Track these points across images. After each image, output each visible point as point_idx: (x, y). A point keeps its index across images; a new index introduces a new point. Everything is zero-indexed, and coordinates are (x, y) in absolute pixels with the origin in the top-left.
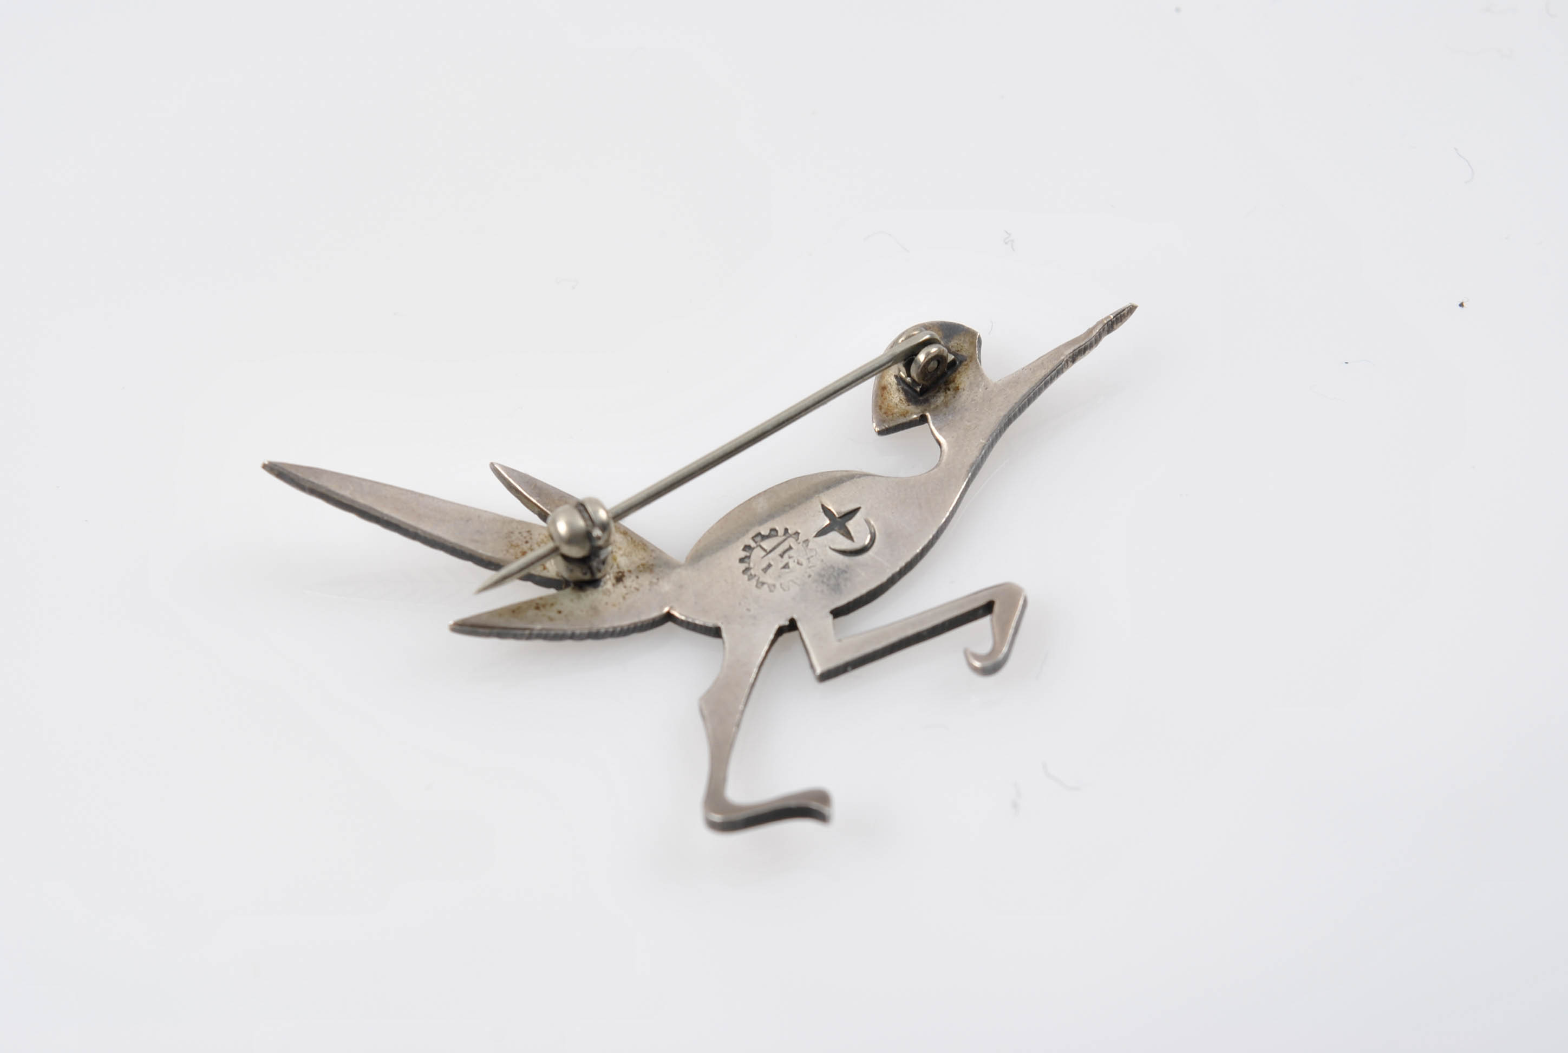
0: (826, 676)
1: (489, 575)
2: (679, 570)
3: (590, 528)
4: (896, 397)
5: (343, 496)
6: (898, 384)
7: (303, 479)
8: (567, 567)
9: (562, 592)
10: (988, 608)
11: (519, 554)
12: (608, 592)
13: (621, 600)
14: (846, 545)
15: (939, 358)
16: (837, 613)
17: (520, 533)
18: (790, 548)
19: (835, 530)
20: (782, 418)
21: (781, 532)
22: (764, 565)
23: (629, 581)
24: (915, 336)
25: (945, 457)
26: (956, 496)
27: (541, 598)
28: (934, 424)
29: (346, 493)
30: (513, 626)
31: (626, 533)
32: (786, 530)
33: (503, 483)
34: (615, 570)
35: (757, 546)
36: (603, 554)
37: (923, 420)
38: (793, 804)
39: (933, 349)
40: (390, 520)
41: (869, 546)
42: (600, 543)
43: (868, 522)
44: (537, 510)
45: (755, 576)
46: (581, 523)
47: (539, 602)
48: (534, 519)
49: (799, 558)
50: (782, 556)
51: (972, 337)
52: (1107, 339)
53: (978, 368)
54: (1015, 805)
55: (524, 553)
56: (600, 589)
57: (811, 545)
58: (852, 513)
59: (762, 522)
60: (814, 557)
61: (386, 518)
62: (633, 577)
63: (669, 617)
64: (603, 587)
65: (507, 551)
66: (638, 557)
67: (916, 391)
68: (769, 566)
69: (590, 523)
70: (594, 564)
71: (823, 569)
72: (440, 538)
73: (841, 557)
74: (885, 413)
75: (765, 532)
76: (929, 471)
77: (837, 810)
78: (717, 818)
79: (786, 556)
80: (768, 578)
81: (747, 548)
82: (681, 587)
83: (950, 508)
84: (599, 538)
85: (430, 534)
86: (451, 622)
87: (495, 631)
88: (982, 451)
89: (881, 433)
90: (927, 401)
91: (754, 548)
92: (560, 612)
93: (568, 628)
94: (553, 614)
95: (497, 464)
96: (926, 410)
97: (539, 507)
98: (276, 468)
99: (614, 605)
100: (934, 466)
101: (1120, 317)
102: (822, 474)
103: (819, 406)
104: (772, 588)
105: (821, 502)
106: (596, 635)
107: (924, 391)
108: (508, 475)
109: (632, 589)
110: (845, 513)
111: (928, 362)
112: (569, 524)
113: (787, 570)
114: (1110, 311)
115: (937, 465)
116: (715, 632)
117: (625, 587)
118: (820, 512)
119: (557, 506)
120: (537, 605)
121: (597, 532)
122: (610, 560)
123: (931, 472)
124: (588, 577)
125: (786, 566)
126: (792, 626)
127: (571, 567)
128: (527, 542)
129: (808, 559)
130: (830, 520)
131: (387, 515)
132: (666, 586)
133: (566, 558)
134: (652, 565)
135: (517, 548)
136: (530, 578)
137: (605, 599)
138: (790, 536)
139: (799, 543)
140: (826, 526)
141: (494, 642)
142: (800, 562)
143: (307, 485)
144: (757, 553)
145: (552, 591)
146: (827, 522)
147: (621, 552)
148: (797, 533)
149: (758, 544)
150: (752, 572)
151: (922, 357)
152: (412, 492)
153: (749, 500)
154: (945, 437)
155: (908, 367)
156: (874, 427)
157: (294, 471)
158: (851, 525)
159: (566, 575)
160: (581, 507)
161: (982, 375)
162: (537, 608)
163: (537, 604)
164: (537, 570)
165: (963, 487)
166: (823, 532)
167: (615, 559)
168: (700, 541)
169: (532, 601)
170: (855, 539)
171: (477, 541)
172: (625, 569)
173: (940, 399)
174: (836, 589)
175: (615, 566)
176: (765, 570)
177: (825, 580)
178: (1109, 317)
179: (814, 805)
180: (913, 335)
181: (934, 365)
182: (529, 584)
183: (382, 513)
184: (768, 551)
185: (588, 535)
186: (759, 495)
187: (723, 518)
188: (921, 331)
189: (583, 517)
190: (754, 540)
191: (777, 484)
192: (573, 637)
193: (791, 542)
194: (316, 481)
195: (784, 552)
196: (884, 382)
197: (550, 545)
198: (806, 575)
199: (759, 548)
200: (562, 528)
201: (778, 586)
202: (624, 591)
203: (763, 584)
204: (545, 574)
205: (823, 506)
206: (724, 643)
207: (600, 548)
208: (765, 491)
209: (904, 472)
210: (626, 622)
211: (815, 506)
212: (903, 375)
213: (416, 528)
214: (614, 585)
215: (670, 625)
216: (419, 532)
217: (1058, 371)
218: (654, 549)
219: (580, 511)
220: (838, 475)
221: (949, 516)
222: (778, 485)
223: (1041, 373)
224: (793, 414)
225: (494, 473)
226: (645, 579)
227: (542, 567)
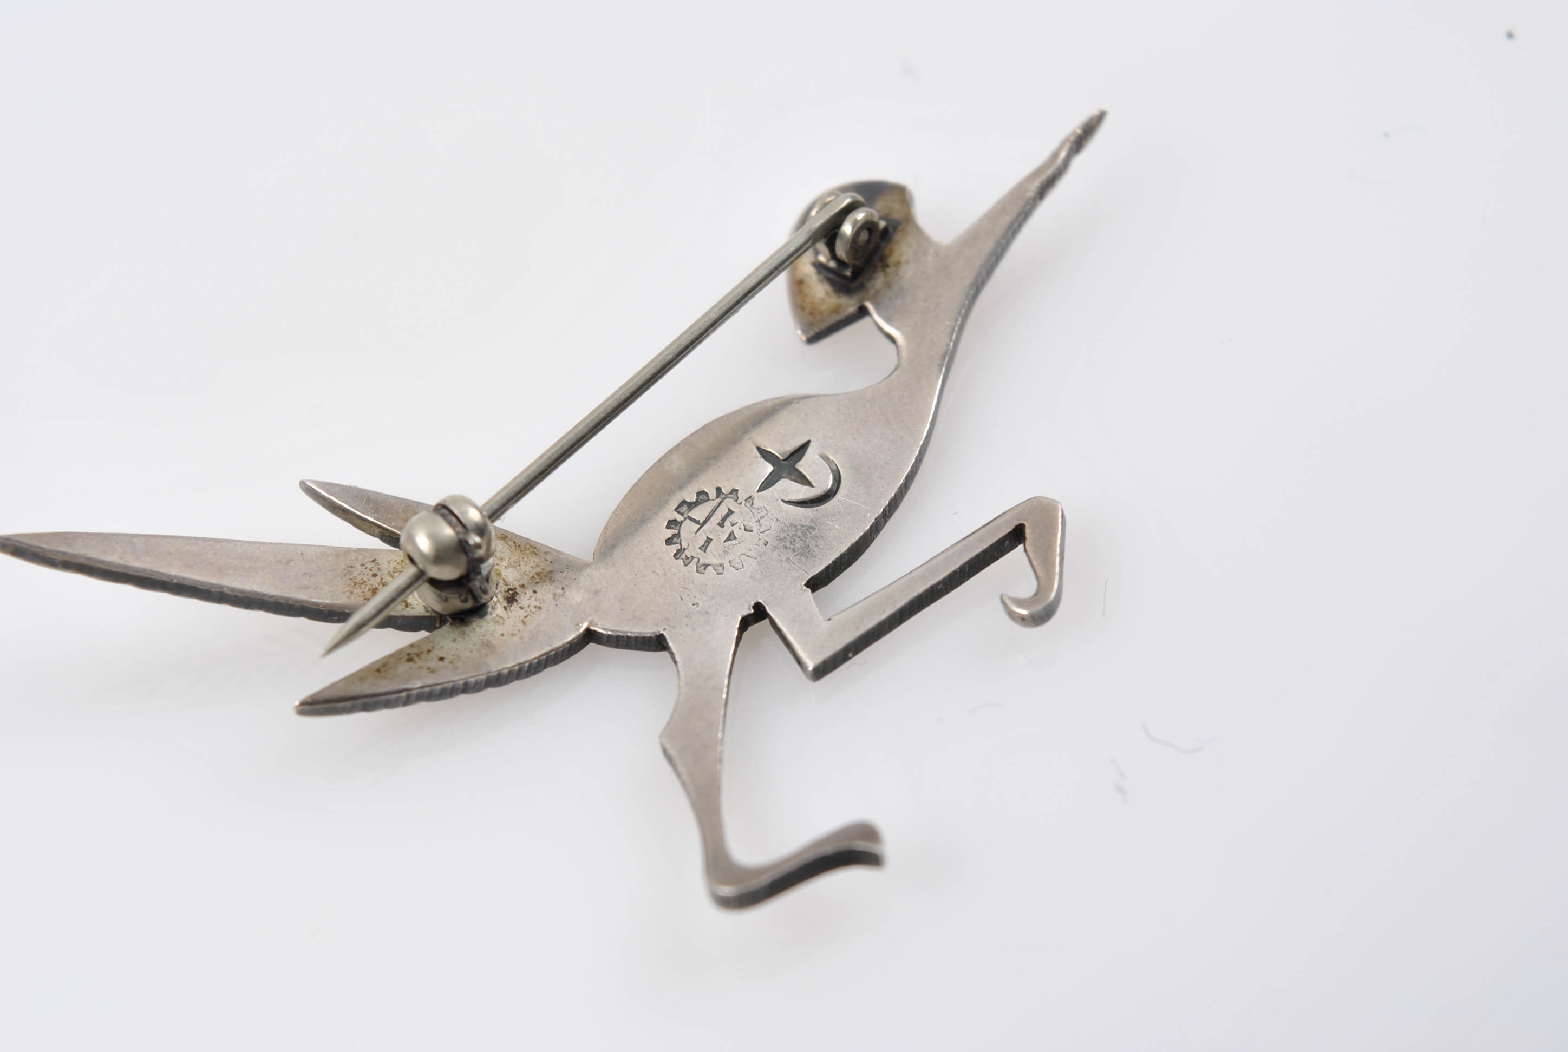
0: (822, 671)
1: (333, 630)
2: (588, 571)
3: (461, 536)
4: (820, 290)
5: (110, 563)
6: (819, 272)
7: (51, 551)
8: (439, 596)
9: (435, 632)
10: (1017, 536)
11: (369, 594)
12: (500, 621)
13: (521, 626)
14: (804, 493)
15: (869, 226)
16: (815, 584)
17: (362, 565)
18: (730, 512)
19: (784, 478)
20: (684, 342)
21: (712, 494)
22: (702, 542)
23: (525, 599)
24: (832, 203)
25: (904, 354)
26: (932, 400)
27: (412, 646)
28: (880, 314)
29: (114, 558)
30: (382, 690)
31: (505, 536)
32: (719, 490)
33: (323, 505)
34: (503, 588)
35: (685, 519)
36: (485, 568)
37: (862, 312)
38: (828, 849)
39: (860, 215)
40: (181, 582)
41: (834, 489)
42: (481, 552)
43: (825, 458)
44: (377, 531)
45: (693, 557)
46: (448, 532)
47: (409, 651)
48: (376, 544)
49: (746, 523)
50: (721, 525)
51: (899, 193)
52: (1079, 161)
53: (918, 230)
54: (1120, 790)
55: (374, 591)
56: (488, 617)
57: (757, 503)
58: (801, 450)
59: (682, 486)
60: (765, 518)
61: (175, 581)
62: (529, 592)
63: (590, 636)
64: (491, 614)
65: (352, 593)
66: (529, 566)
67: (845, 277)
68: (709, 541)
69: (460, 529)
70: (476, 584)
71: (782, 531)
72: (256, 593)
73: (801, 510)
74: (811, 314)
75: (692, 498)
76: (889, 376)
77: (890, 848)
78: (727, 891)
79: (727, 523)
80: (710, 557)
81: (672, 524)
82: (597, 592)
83: (929, 417)
84: (478, 546)
85: (242, 591)
86: (297, 703)
87: (360, 701)
88: (952, 335)
89: (812, 340)
90: (862, 287)
91: (682, 522)
92: (442, 659)
93: (458, 678)
94: (433, 664)
95: (310, 481)
96: (864, 299)
97: (379, 526)
98: (10, 542)
99: (513, 635)
100: (893, 368)
101: (1089, 130)
102: (748, 408)
103: (728, 318)
104: (720, 569)
105: (755, 444)
106: (497, 680)
107: (857, 273)
108: (328, 493)
109: (532, 609)
110: (792, 451)
111: (856, 234)
112: (433, 537)
113: (733, 542)
114: (1074, 124)
115: (896, 368)
116: (658, 643)
117: (521, 608)
118: (757, 458)
119: (406, 520)
120: (409, 656)
121: (474, 539)
122: (493, 577)
123: (892, 376)
124: (469, 604)
125: (731, 537)
126: (759, 613)
127: (444, 594)
128: (375, 575)
129: (759, 521)
130: (773, 465)
131: (175, 577)
132: (576, 596)
133: (434, 583)
134: (551, 572)
135: (363, 586)
136: (391, 622)
137: (500, 629)
138: (726, 496)
139: (740, 504)
140: (770, 474)
141: (360, 717)
142: (748, 528)
143: (58, 558)
144: (688, 528)
145: (423, 634)
146: (770, 468)
147: (505, 563)
148: (735, 491)
149: (685, 515)
150: (687, 553)
151: (847, 229)
152: (204, 539)
153: (659, 461)
154: (898, 328)
155: (831, 245)
156: (798, 335)
157: (35, 543)
158: (803, 466)
159: (438, 607)
160: (444, 510)
161: (927, 239)
162: (410, 660)
163: (409, 654)
164: (398, 610)
165: (939, 387)
166: (768, 483)
167: (499, 574)
168: (606, 528)
169: (400, 652)
170: (813, 484)
171: (307, 588)
172: (516, 584)
173: (879, 281)
174: (806, 553)
175: (502, 582)
176: (704, 548)
177: (788, 544)
178: (1074, 133)
179: (861, 845)
180: (830, 202)
181: (864, 236)
182: (390, 631)
183: (170, 576)
184: (701, 522)
185: (462, 546)
186: (670, 452)
187: (630, 491)
188: (838, 195)
189: (450, 523)
190: (679, 512)
191: (691, 433)
192: (467, 688)
193: (729, 503)
194: (69, 551)
195: (724, 520)
196: (800, 275)
197: (411, 571)
198: (761, 543)
199: (688, 520)
200: (424, 544)
201: (727, 565)
202: (522, 613)
203: (706, 566)
204: (409, 612)
205: (759, 449)
206: (672, 654)
207: (482, 560)
208: (677, 446)
209: (855, 383)
210: (535, 654)
211: (748, 449)
212: (822, 258)
213: (222, 587)
214: (506, 609)
215: (592, 646)
216: (225, 590)
217: (1024, 214)
218: (549, 551)
219: (443, 516)
220: (769, 405)
221: (930, 429)
222: (692, 435)
223: (1006, 219)
224: (696, 334)
225: (307, 494)
226: (546, 592)
227: (404, 604)
